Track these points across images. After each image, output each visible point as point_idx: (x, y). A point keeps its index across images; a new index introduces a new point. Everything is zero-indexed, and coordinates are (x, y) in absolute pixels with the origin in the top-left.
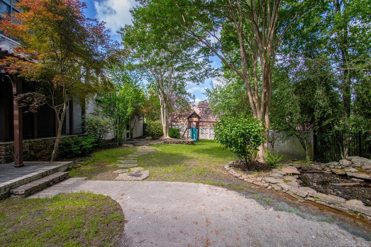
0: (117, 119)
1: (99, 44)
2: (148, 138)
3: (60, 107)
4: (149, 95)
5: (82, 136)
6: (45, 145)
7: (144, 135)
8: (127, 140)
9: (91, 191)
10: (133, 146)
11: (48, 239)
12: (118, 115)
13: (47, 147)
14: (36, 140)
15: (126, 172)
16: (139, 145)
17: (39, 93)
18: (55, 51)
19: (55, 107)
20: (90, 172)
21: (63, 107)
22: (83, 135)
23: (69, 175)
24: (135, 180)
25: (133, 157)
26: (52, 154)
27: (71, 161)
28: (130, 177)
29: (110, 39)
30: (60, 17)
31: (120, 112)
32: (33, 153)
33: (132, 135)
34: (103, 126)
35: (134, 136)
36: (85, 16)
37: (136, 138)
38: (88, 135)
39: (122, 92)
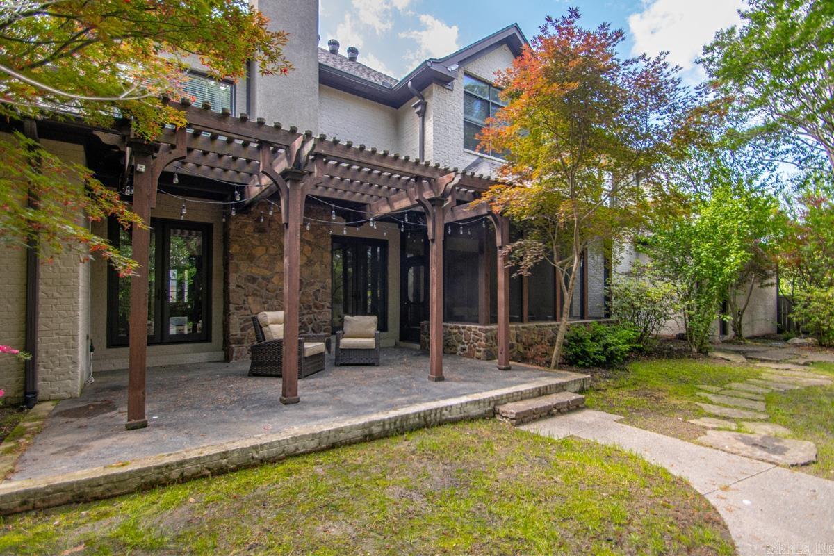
0: (692, 285)
1: (651, 110)
2: (797, 341)
3: (566, 263)
4: (800, 208)
5: (604, 322)
6: (540, 336)
7: (780, 331)
8: (723, 342)
9: (638, 451)
10: (745, 360)
11: (561, 519)
12: (697, 273)
13: (542, 339)
14: (526, 325)
15: (730, 430)
16: (764, 361)
17: (535, 239)
18: (559, 156)
19: (558, 264)
20: (629, 406)
21: (572, 263)
22: (608, 322)
23: (585, 403)
24: (763, 460)
25: (750, 392)
26: (552, 355)
27: (585, 373)
28: (743, 445)
29: (679, 87)
30: (572, 84)
31: (704, 267)
32: (521, 350)
33: (738, 328)
34: (655, 303)
35: (746, 332)
36: (618, 61)
37: (753, 338)
38: (618, 321)
39: (706, 212)
